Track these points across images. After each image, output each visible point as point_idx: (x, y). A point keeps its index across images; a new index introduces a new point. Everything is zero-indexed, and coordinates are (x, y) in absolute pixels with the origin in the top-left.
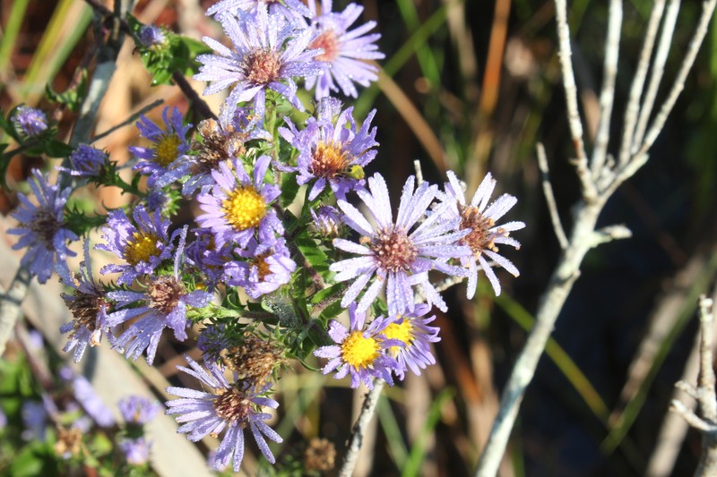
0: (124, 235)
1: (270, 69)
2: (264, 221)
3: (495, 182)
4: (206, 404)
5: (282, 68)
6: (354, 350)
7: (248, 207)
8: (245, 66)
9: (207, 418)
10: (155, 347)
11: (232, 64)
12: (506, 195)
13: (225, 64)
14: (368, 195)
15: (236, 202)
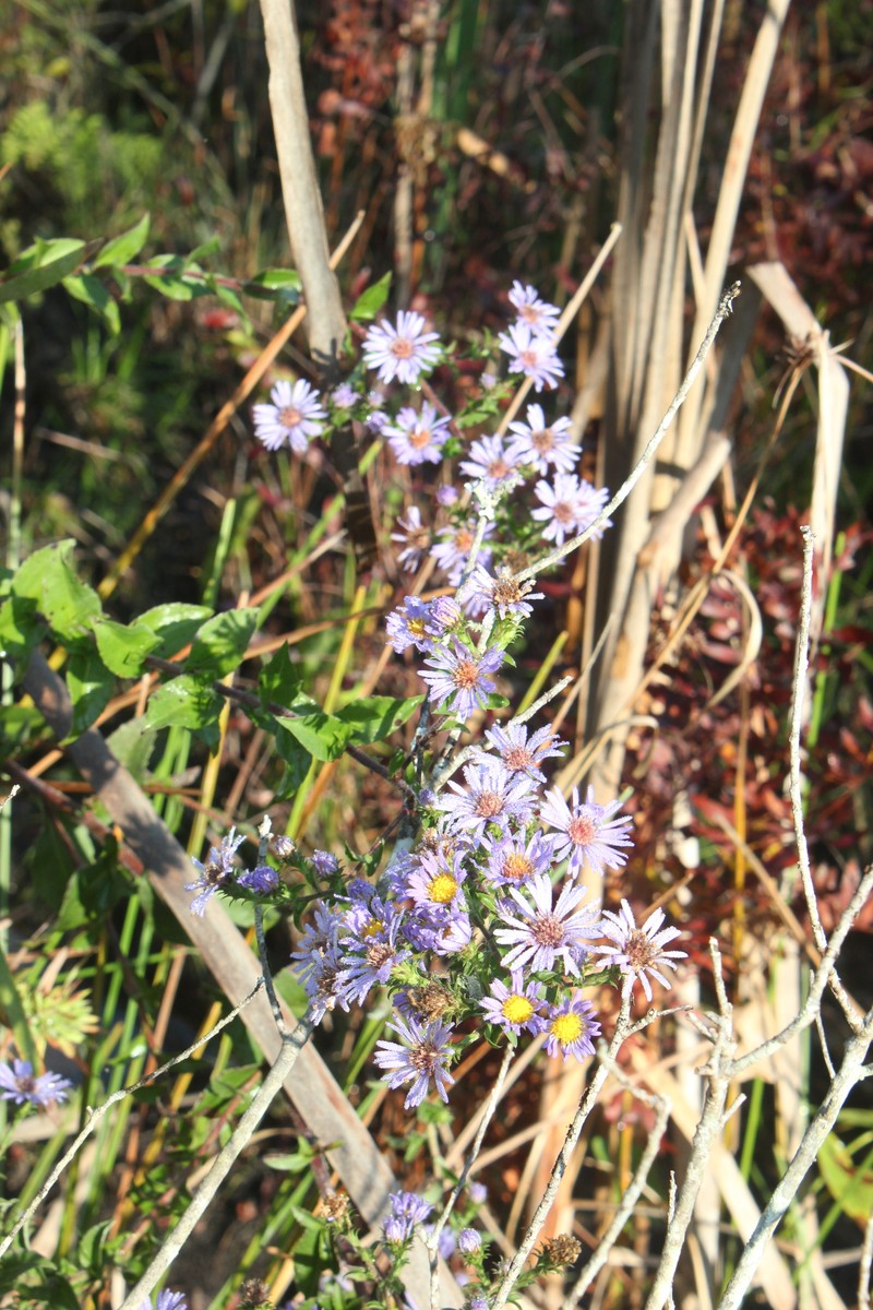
0: (362, 919)
1: (493, 806)
2: (453, 896)
3: (664, 916)
4: (404, 1057)
5: (503, 807)
6: (512, 1007)
7: (444, 886)
8: (475, 803)
9: (403, 1068)
10: (366, 993)
11: (466, 802)
12: (672, 927)
13: (461, 802)
14: (533, 886)
15: (436, 883)
